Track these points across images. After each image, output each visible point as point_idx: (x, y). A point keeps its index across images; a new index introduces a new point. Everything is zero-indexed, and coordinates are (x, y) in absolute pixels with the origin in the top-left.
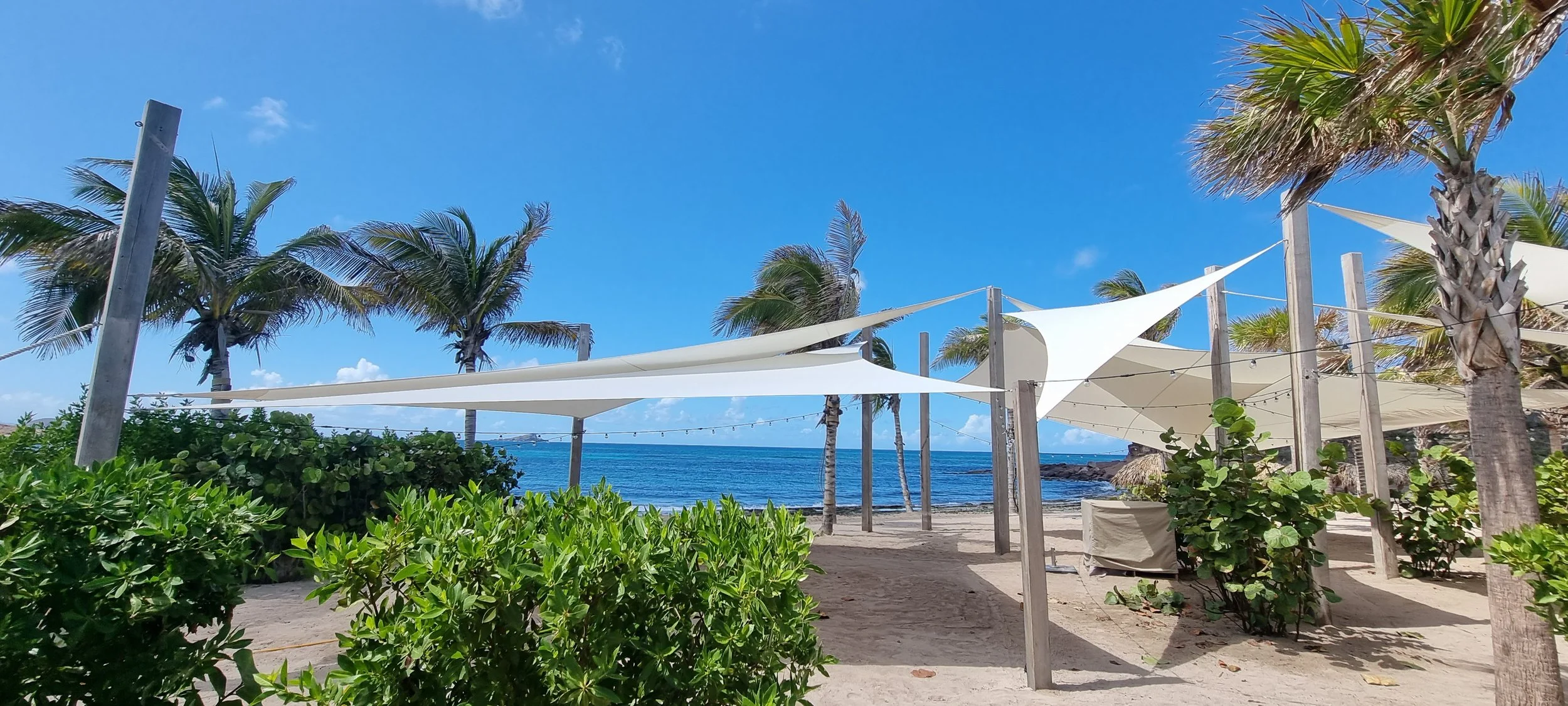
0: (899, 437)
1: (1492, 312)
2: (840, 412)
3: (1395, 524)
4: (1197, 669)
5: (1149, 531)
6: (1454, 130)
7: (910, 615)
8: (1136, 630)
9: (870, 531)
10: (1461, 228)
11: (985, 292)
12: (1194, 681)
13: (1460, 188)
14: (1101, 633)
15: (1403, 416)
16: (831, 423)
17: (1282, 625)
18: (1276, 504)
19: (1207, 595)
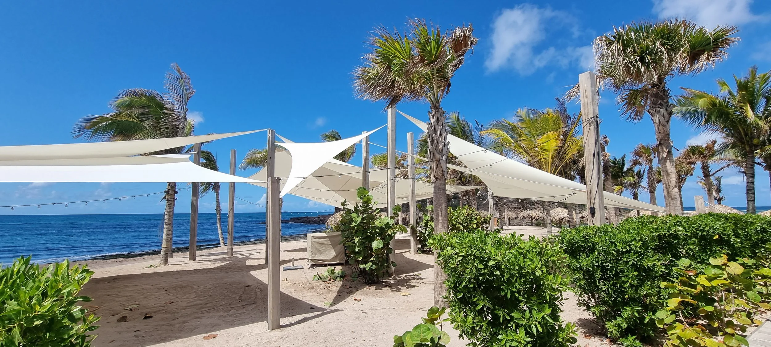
0: (218, 206)
1: (441, 158)
2: (176, 192)
3: (417, 234)
4: (346, 303)
5: (334, 245)
6: (435, 91)
7: (208, 305)
8: (324, 291)
9: (195, 260)
10: (435, 127)
11: (267, 131)
12: (343, 309)
13: (435, 113)
14: (309, 295)
15: (423, 195)
16: (169, 199)
17: (378, 279)
18: (377, 230)
19: (354, 270)
